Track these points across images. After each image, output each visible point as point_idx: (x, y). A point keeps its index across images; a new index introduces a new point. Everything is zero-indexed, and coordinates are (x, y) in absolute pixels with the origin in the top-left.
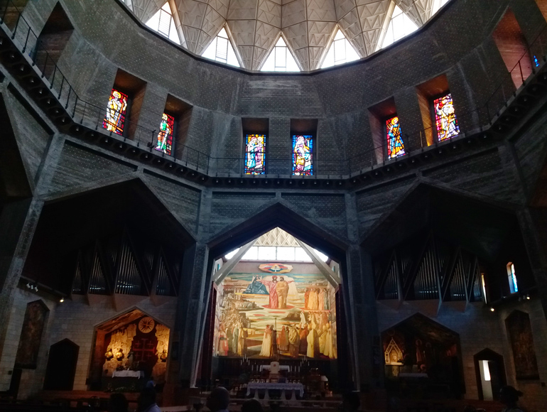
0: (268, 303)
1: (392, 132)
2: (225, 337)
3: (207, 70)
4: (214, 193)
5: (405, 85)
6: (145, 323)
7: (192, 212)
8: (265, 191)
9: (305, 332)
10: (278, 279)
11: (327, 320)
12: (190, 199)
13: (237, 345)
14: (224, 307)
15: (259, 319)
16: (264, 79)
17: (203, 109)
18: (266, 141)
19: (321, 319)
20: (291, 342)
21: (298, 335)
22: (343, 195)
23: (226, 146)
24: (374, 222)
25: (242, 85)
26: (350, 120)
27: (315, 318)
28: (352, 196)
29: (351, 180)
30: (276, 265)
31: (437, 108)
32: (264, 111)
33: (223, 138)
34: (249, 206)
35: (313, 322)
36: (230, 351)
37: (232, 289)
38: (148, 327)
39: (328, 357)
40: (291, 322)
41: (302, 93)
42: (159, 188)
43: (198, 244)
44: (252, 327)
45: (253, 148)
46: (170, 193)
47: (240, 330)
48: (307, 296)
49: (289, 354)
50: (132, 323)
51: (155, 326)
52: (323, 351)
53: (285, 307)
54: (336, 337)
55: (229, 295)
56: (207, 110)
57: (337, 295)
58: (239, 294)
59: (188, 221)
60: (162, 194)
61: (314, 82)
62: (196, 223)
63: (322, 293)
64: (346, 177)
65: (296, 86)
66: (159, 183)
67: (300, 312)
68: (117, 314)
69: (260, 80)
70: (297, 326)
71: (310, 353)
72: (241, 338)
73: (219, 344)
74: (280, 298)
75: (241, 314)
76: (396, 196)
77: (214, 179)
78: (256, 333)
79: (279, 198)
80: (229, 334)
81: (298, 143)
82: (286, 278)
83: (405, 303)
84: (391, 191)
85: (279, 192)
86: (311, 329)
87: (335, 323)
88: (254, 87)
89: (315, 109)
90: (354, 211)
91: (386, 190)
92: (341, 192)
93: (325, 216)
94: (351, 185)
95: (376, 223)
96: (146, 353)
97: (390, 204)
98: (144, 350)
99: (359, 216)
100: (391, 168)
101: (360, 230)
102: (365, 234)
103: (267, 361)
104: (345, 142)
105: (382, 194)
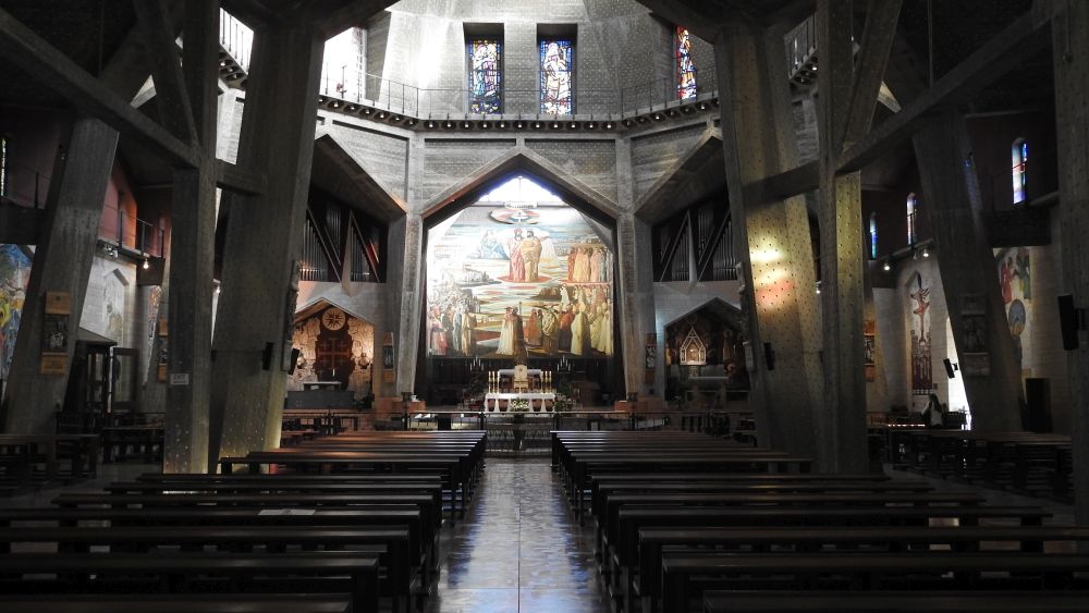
0: (508, 274)
1: (685, 48)
2: (441, 327)
4: (426, 140)
6: (331, 316)
7: (397, 171)
8: (501, 136)
9: (569, 318)
10: (525, 234)
12: (394, 153)
13: (460, 339)
15: (494, 300)
17: (405, 13)
18: (501, 51)
19: (594, 297)
20: (546, 333)
21: (556, 322)
22: (613, 141)
24: (654, 182)
26: (624, 28)
27: (584, 296)
28: (626, 142)
29: (624, 122)
30: (520, 210)
32: (495, 11)
34: (478, 159)
35: (581, 301)
36: (449, 348)
38: (337, 322)
39: (604, 353)
40: (545, 303)
42: (353, 144)
43: (409, 217)
44: (482, 311)
45: (479, 63)
46: (367, 147)
47: (464, 316)
48: (572, 261)
49: (543, 351)
50: (313, 316)
51: (347, 320)
52: (597, 345)
53: (536, 279)
56: (411, 15)
59: (395, 184)
60: (358, 151)
62: (405, 185)
63: (597, 255)
64: (616, 117)
67: (560, 286)
70: (555, 308)
71: (576, 348)
72: (466, 328)
73: (432, 338)
74: (527, 265)
75: (464, 291)
76: (682, 150)
77: (426, 123)
78: (491, 320)
79: (521, 148)
80: (447, 322)
81: (549, 53)
83: (699, 284)
84: (676, 142)
85: (520, 138)
86: (577, 313)
89: (573, 7)
90: (628, 165)
91: (671, 140)
92: (610, 136)
93: (587, 172)
94: (624, 128)
95: (655, 186)
96: (337, 357)
97: (674, 161)
98: (333, 353)
99: (634, 173)
100: (675, 112)
101: (636, 193)
102: (642, 199)
103: (509, 362)
104: (617, 61)
105: (665, 144)
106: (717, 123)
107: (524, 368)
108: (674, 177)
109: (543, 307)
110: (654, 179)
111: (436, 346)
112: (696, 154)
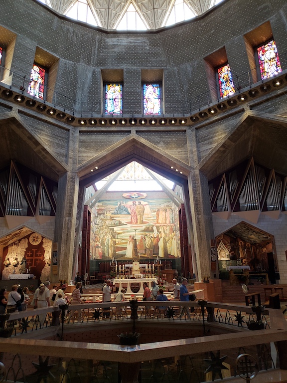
0: (130, 221)
1: (223, 78)
2: (100, 246)
3: (70, 28)
4: (80, 132)
5: (234, 35)
6: (34, 237)
7: (62, 147)
8: (123, 129)
9: (157, 240)
11: (172, 231)
12: (60, 137)
13: (108, 251)
14: (98, 225)
15: (124, 232)
16: (118, 37)
17: (68, 61)
19: (168, 230)
20: (148, 247)
21: (152, 242)
22: (185, 131)
23: (89, 92)
25: (100, 42)
26: (189, 68)
27: (164, 229)
28: (192, 131)
30: (135, 193)
31: (260, 55)
32: (119, 63)
33: (86, 86)
34: (109, 142)
36: (103, 255)
37: (103, 212)
38: (37, 241)
39: (174, 256)
40: (147, 233)
41: (150, 48)
43: (69, 174)
44: (119, 237)
46: (43, 131)
47: (110, 240)
49: (146, 256)
50: (24, 238)
51: (42, 239)
52: (170, 252)
53: (142, 222)
54: (179, 242)
55: (102, 216)
56: (72, 62)
57: (180, 212)
58: (109, 215)
60: (36, 131)
61: (160, 39)
62: (66, 156)
63: (169, 212)
64: (188, 115)
65: (145, 42)
66: (33, 122)
67: (153, 226)
68: (9, 232)
69: (115, 37)
70: (151, 235)
71: (161, 254)
72: (111, 246)
73: (95, 250)
74: (139, 217)
75: (111, 229)
76: (228, 128)
77: (79, 120)
78: (122, 241)
79: (133, 135)
80: (103, 243)
81: (148, 90)
82: (143, 203)
83: (234, 214)
84: (224, 125)
85: (133, 130)
86: (161, 237)
87: (179, 232)
88: (111, 43)
89: (161, 61)
90: (194, 144)
91: (221, 124)
92: (183, 128)
93: (171, 149)
94: (191, 123)
95: (212, 151)
96: (36, 260)
97: (223, 136)
98: (34, 258)
99: (198, 147)
100: (224, 105)
101: (199, 158)
102: (203, 160)
103: (130, 261)
104: (186, 87)
105: (217, 127)
106: (251, 107)
107: (138, 263)
108: (223, 146)
109: (146, 235)
110: (211, 148)
111: (97, 255)
112: (237, 129)
